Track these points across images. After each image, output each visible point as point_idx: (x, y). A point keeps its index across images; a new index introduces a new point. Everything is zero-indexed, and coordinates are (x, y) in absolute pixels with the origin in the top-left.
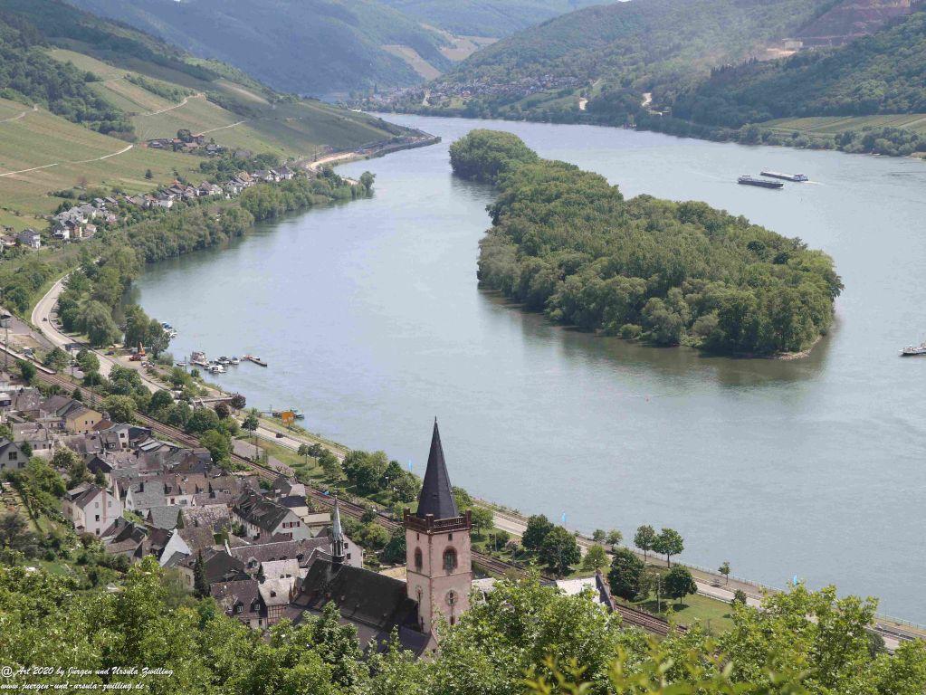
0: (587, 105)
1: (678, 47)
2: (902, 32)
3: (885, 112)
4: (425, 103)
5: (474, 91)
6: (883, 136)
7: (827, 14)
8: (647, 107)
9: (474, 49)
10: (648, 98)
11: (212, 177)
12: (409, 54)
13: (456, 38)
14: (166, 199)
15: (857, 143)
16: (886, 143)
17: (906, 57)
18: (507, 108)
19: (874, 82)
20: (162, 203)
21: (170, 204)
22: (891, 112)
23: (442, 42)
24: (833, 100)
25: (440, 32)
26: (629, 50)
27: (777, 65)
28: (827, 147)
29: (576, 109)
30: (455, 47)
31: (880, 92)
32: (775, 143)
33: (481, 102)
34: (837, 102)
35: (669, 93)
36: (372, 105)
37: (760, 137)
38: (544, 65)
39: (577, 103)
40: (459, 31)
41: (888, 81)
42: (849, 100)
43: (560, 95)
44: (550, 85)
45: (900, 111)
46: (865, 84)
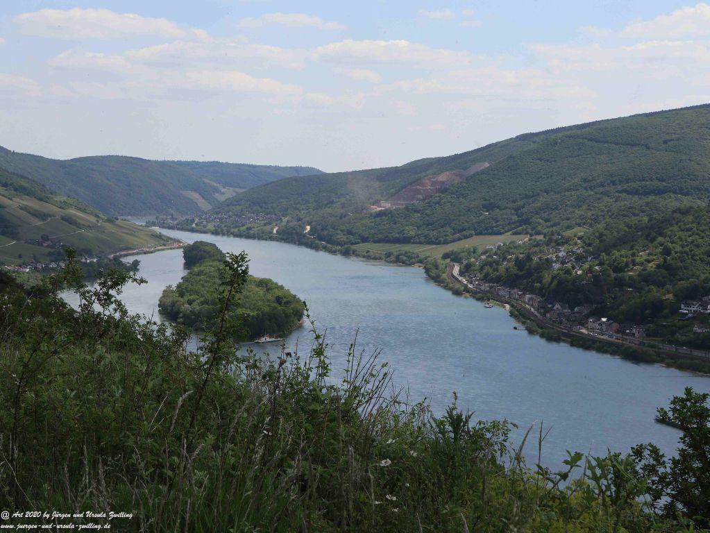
0: (277, 231)
1: (332, 202)
2: (429, 203)
3: (413, 243)
4: (194, 225)
5: (221, 219)
6: (404, 255)
7: (404, 190)
8: (306, 233)
9: (234, 194)
10: (308, 228)
11: (53, 258)
12: (195, 196)
13: (224, 188)
14: (26, 268)
15: (393, 258)
16: (405, 258)
17: (428, 215)
18: (236, 230)
19: (411, 227)
20: (24, 270)
21: (28, 270)
22: (416, 243)
23: (216, 190)
24: (390, 235)
25: (215, 185)
26: (307, 202)
27: (371, 216)
28: (380, 258)
29: (271, 232)
30: (223, 193)
31: (412, 233)
32: (357, 255)
33: (223, 226)
34: (392, 237)
35: (318, 227)
36: (165, 225)
37: (351, 252)
38: (261, 207)
39: (272, 229)
40: (226, 184)
41: (418, 227)
42: (397, 235)
43: (265, 225)
44: (261, 219)
45: (420, 243)
46: (407, 228)
